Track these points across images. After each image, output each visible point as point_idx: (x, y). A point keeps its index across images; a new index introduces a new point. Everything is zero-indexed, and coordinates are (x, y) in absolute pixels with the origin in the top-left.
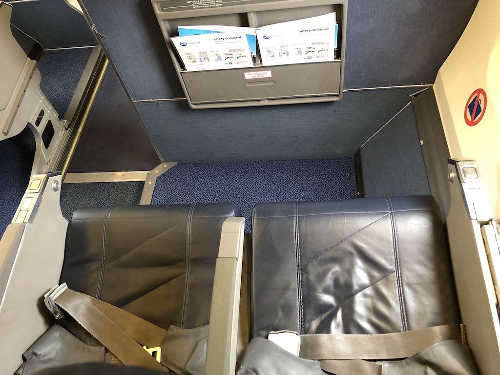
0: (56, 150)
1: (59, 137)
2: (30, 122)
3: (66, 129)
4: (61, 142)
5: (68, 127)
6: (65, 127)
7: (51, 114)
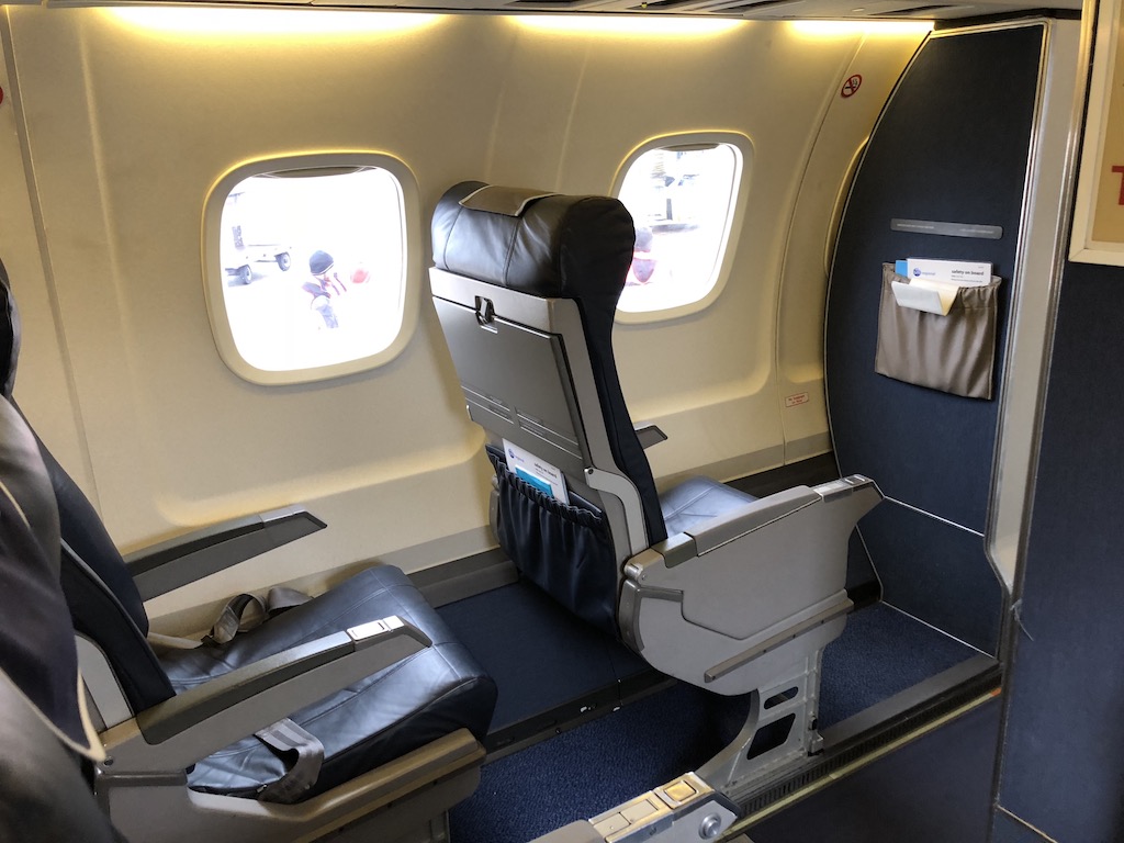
0: (761, 774)
1: (785, 758)
2: (760, 691)
3: (810, 754)
4: (782, 769)
5: (816, 753)
6: (810, 748)
7: (804, 706)
